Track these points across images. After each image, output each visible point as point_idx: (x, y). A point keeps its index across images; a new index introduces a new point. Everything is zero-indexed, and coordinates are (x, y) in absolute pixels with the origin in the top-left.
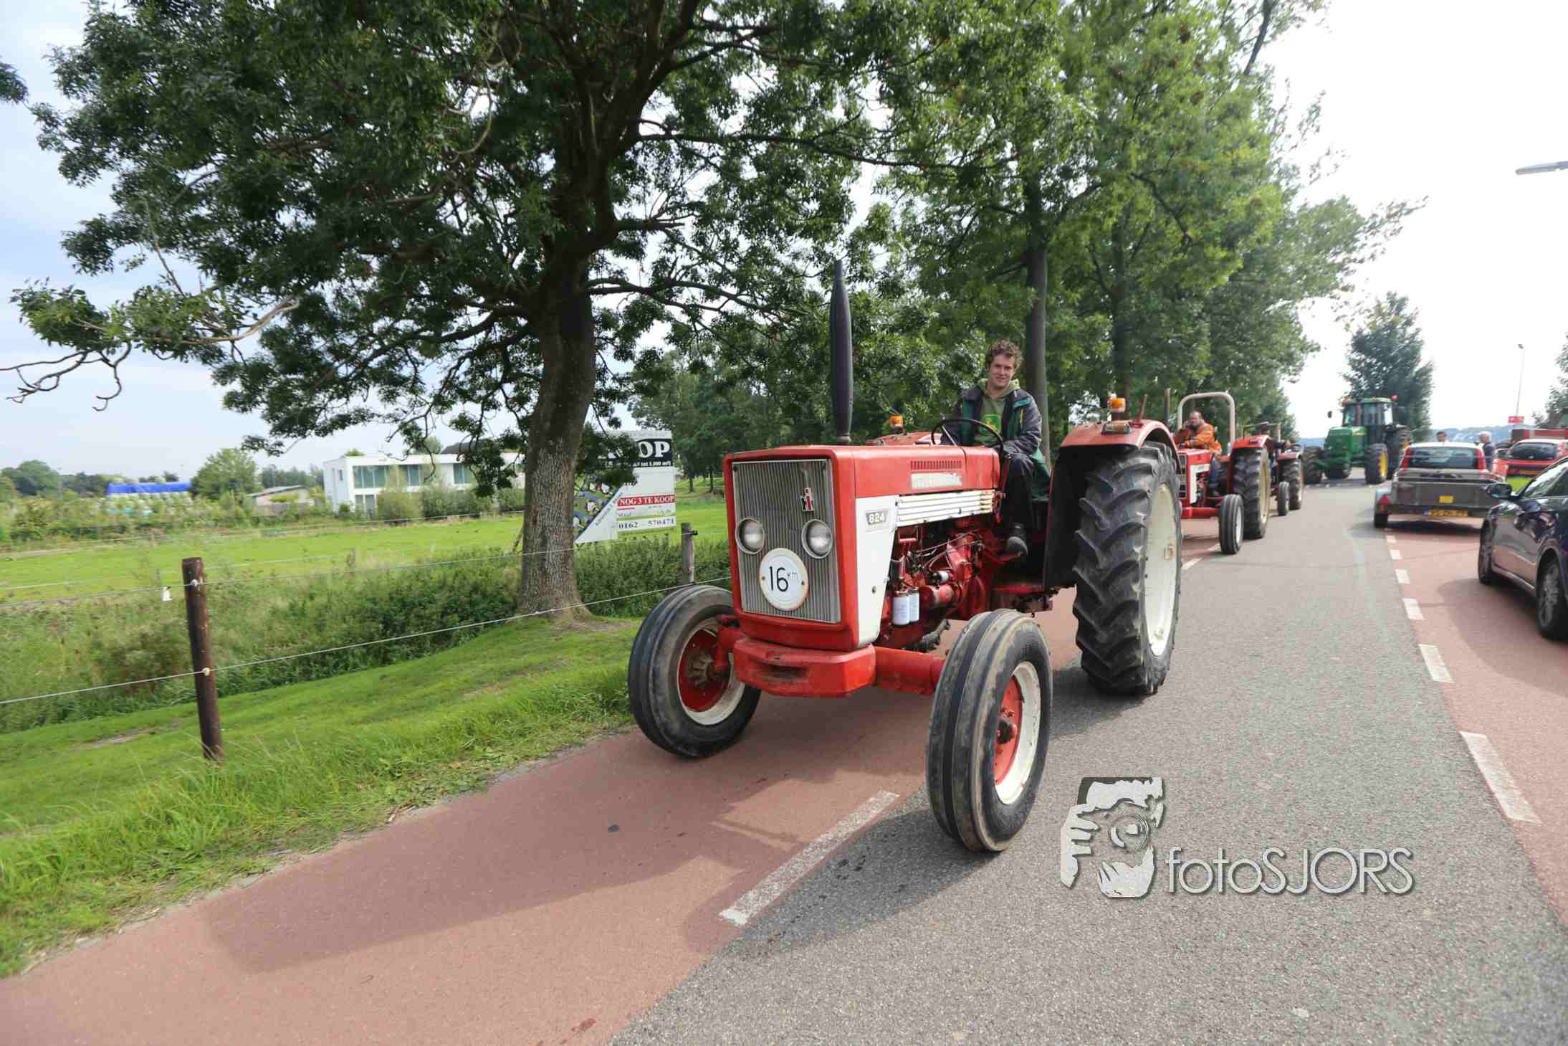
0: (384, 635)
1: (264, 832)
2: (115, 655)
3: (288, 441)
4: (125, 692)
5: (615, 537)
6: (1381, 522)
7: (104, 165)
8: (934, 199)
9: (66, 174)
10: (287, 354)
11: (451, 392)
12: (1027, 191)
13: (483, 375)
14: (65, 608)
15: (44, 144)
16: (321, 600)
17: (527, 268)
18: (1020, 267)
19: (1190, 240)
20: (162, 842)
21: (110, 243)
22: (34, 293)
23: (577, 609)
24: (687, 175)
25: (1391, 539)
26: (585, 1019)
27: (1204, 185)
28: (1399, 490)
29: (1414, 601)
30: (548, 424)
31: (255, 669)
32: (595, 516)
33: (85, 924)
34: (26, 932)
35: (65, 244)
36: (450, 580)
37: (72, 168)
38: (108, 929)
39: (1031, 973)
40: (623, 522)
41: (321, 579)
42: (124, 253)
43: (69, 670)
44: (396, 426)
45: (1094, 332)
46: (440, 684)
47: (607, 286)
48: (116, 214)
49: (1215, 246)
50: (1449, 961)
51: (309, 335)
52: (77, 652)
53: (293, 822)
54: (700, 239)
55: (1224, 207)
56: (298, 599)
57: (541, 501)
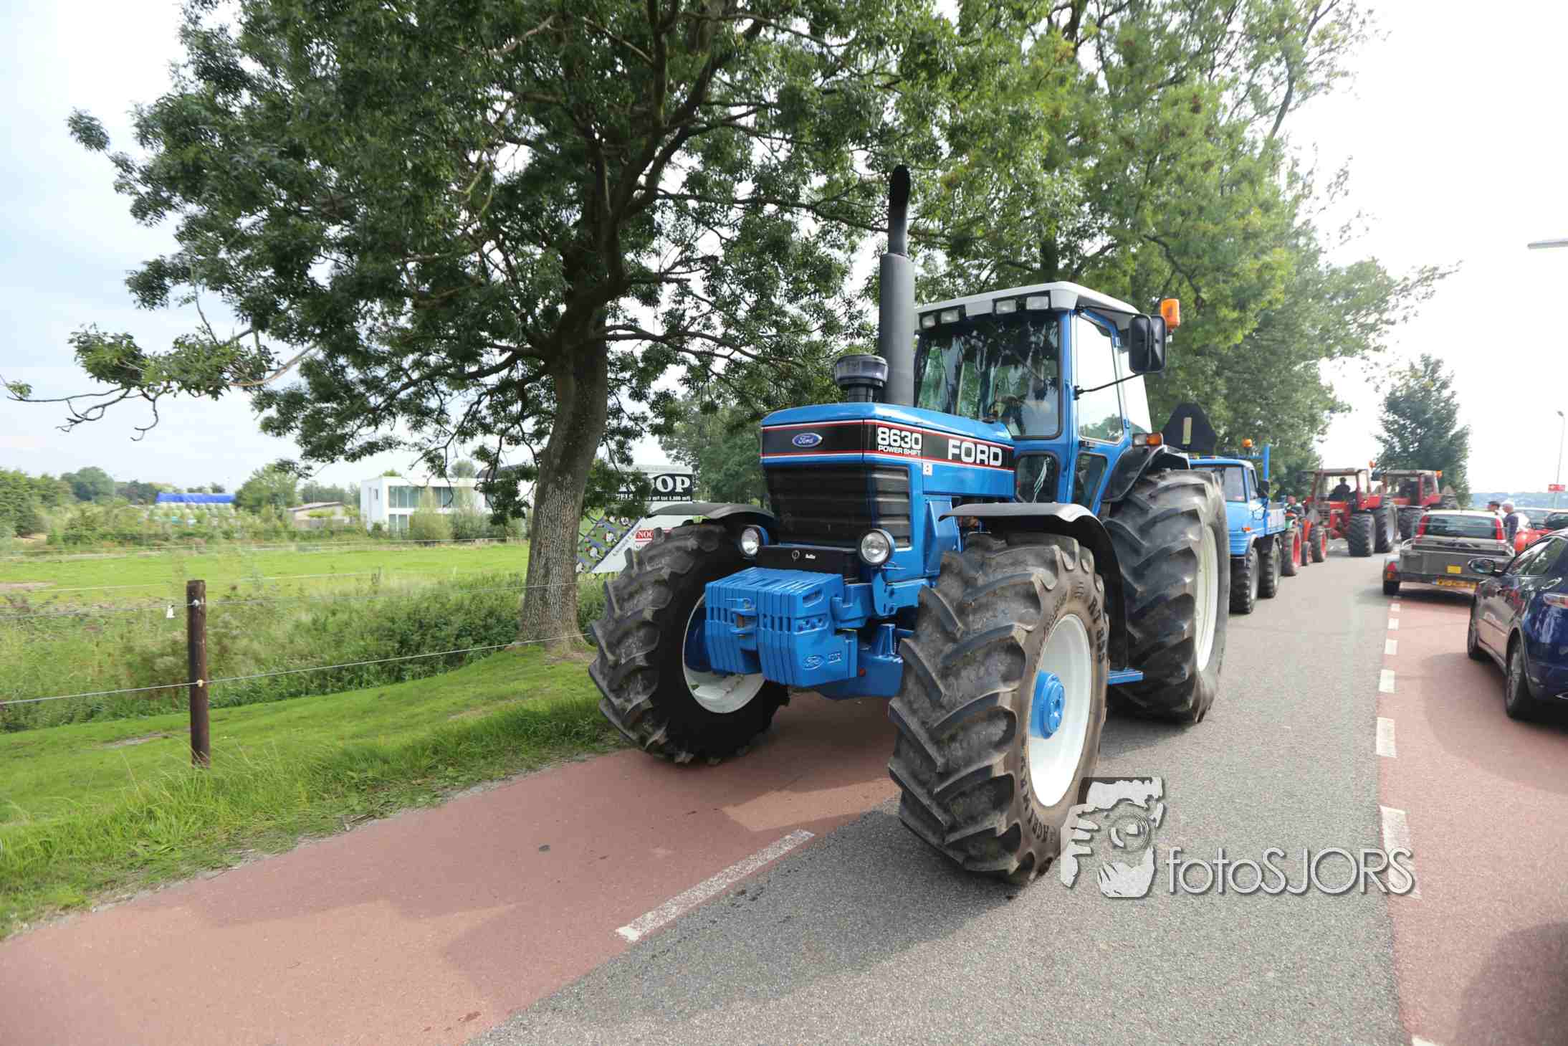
0: (399, 654)
1: (233, 831)
2: (144, 659)
3: (316, 465)
4: (150, 696)
6: (1390, 589)
7: (171, 207)
9: (135, 215)
10: (321, 385)
11: (472, 425)
12: (1044, 250)
13: (504, 411)
14: (103, 613)
15: (119, 188)
16: (341, 617)
17: (550, 312)
19: (1203, 301)
20: (143, 834)
21: (168, 281)
22: (88, 336)
23: (575, 640)
24: (700, 233)
25: (1396, 607)
26: (471, 1012)
27: (1215, 249)
28: (1405, 557)
29: (1392, 673)
30: (557, 461)
31: (274, 680)
32: (613, 547)
33: (65, 902)
34: (14, 905)
35: (128, 282)
36: (467, 602)
37: (141, 210)
38: (83, 906)
39: (877, 1003)
41: (346, 596)
42: (179, 290)
43: (101, 672)
44: (420, 454)
46: (432, 705)
47: (620, 332)
48: (174, 257)
49: (1227, 305)
50: (1272, 1019)
51: (343, 368)
52: (109, 655)
53: (260, 823)
54: (712, 290)
55: (1236, 270)
56: (321, 615)
57: (546, 534)
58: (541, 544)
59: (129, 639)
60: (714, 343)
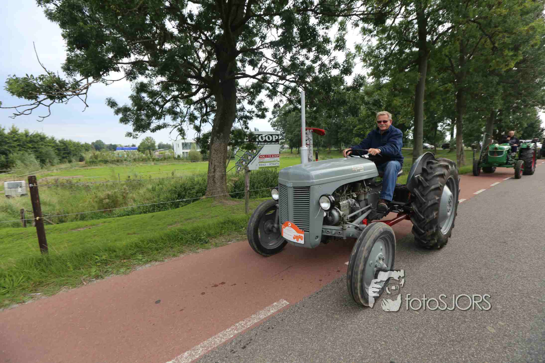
3: (139, 134)
5: (258, 169)
8: (381, 39)
18: (415, 65)
19: (496, 48)
22: (13, 79)
32: (251, 161)
40: (261, 164)
43: (89, 204)
45: (447, 91)
49: (509, 49)
51: (144, 98)
55: (514, 31)
56: (154, 186)
57: (214, 156)
58: (212, 160)
59: (96, 194)
60: (278, 78)
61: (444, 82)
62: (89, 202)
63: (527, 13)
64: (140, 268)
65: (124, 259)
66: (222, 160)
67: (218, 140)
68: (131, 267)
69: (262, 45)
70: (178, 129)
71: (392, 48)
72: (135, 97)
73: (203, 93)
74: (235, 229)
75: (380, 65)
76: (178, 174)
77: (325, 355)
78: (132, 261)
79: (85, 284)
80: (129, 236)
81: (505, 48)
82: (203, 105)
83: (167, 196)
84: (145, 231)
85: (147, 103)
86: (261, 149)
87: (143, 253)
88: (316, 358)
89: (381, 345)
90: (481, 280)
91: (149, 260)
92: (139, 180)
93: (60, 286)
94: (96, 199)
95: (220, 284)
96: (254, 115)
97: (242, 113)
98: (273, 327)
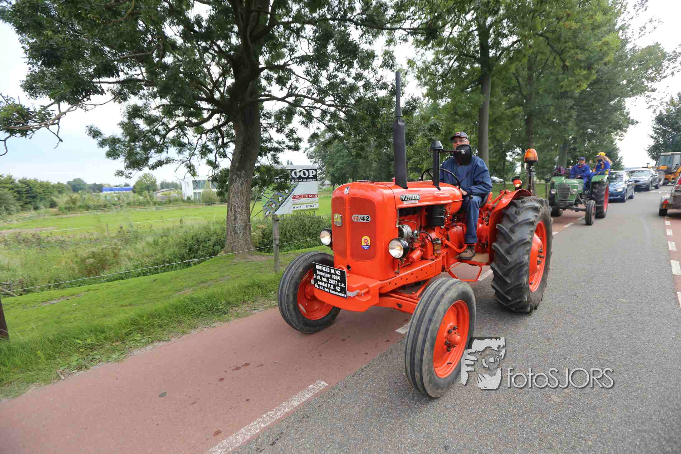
2: (82, 260)
3: (133, 172)
5: (291, 212)
6: (663, 213)
8: (437, 53)
12: (482, 46)
14: (69, 239)
16: (165, 239)
18: (478, 85)
19: (567, 67)
25: (668, 223)
27: (575, 37)
30: (237, 164)
31: (136, 267)
32: (282, 203)
36: (218, 231)
40: (295, 206)
41: (168, 230)
44: (184, 165)
45: (514, 116)
49: (581, 68)
52: (69, 258)
55: (587, 47)
56: (156, 238)
57: (233, 200)
58: (232, 205)
59: (76, 252)
60: (313, 101)
61: (511, 105)
62: (67, 263)
63: (599, 27)
64: (139, 351)
65: (117, 341)
66: (245, 205)
67: (238, 180)
68: (127, 351)
69: (291, 60)
70: (187, 165)
71: (450, 64)
72: (126, 124)
73: (218, 119)
74: (262, 294)
75: (436, 84)
76: (188, 222)
77: (370, 444)
78: (127, 343)
79: (63, 378)
80: (123, 308)
81: (577, 66)
82: (219, 135)
83: (174, 252)
84: (145, 301)
85: (143, 132)
86: (295, 187)
87: (142, 332)
88: (359, 450)
89: (435, 427)
90: (548, 342)
91: (150, 341)
92: (136, 232)
93: (27, 383)
94: (75, 259)
95: (243, 366)
96: (284, 146)
97: (269, 145)
98: (309, 415)
